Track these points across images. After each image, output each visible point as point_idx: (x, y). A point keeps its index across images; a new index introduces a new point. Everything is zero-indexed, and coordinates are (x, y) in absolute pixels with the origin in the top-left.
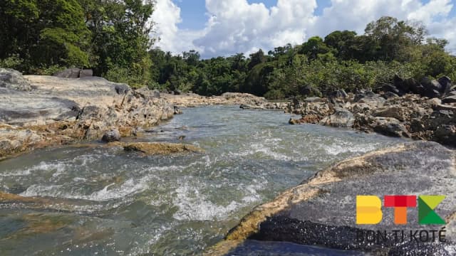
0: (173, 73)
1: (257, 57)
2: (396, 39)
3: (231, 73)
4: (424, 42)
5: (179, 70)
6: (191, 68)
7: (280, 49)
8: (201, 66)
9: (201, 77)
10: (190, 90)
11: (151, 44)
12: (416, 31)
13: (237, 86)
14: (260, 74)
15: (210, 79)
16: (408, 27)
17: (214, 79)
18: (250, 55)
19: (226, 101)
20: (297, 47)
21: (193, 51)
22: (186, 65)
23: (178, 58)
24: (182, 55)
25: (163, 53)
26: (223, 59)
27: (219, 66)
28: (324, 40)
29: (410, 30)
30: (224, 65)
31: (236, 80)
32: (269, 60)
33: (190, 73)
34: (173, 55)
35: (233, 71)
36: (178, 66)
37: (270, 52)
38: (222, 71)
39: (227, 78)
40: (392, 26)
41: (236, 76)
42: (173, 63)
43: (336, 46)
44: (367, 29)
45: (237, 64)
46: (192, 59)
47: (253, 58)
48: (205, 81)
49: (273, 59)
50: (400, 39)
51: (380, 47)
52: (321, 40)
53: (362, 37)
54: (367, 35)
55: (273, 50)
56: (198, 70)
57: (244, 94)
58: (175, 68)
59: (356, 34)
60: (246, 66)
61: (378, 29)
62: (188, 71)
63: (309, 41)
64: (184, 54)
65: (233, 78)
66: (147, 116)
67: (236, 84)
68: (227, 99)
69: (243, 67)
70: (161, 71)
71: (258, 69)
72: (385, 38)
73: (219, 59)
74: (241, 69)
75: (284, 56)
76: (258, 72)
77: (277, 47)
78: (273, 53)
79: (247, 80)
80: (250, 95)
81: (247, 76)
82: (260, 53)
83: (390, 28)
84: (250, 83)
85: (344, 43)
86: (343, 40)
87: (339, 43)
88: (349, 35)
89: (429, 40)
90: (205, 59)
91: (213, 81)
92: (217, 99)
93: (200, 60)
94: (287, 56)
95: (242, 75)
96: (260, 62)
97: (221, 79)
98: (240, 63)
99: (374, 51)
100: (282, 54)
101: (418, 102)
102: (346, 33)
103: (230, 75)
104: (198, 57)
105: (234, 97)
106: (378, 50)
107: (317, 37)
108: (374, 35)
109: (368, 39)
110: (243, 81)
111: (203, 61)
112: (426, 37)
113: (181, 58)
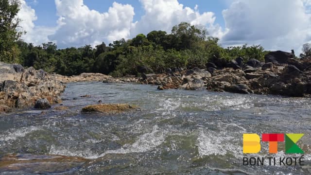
0: (35, 60)
1: (101, 48)
2: (191, 37)
3: (82, 59)
4: (206, 40)
5: (40, 57)
6: (50, 55)
7: (117, 42)
8: (59, 54)
9: (59, 63)
10: (53, 72)
11: (18, 36)
12: (201, 32)
13: (88, 69)
14: (105, 60)
15: (67, 64)
16: (197, 29)
17: (70, 63)
18: (96, 46)
19: (85, 79)
20: (129, 41)
21: (51, 43)
22: (46, 54)
23: (39, 48)
24: (42, 46)
25: (26, 44)
26: (75, 49)
27: (73, 54)
28: (146, 37)
29: (198, 31)
30: (77, 54)
31: (86, 65)
32: (110, 50)
33: (50, 59)
34: (34, 45)
35: (84, 58)
36: (40, 54)
37: (110, 45)
38: (76, 58)
39: (80, 63)
40: (188, 29)
41: (86, 62)
42: (35, 52)
43: (154, 41)
44: (173, 30)
45: (87, 53)
46: (50, 49)
47: (98, 48)
48: (63, 65)
49: (113, 49)
50: (193, 37)
51: (181, 42)
52: (145, 37)
53: (170, 35)
54: (173, 34)
55: (112, 43)
56: (56, 57)
57: (97, 74)
58: (37, 56)
59: (166, 33)
60: (93, 54)
61: (179, 30)
62: (49, 58)
63: (137, 37)
64: (44, 45)
65: (85, 63)
66: (51, 89)
67: (86, 67)
68: (85, 77)
69: (91, 55)
70: (25, 58)
71: (102, 56)
72: (184, 36)
73: (72, 48)
74: (90, 56)
75: (121, 47)
76: (103, 59)
77: (115, 41)
78: (112, 45)
79: (95, 64)
80: (101, 74)
81: (95, 61)
82: (103, 45)
83: (186, 30)
84: (98, 67)
85: (159, 39)
86: (159, 37)
87: (156, 39)
88: (162, 34)
89: (209, 38)
90: (61, 49)
91: (69, 65)
92: (77, 78)
93: (57, 49)
94: (122, 47)
95: (91, 61)
96: (104, 52)
97: (75, 64)
98: (88, 52)
99: (178, 45)
100: (119, 46)
101: (234, 72)
102: (160, 32)
103: (82, 60)
104: (56, 47)
105: (89, 76)
106: (180, 44)
107: (142, 35)
108: (177, 34)
109: (174, 37)
110: (93, 65)
111: (59, 50)
112: (207, 36)
113: (41, 48)
